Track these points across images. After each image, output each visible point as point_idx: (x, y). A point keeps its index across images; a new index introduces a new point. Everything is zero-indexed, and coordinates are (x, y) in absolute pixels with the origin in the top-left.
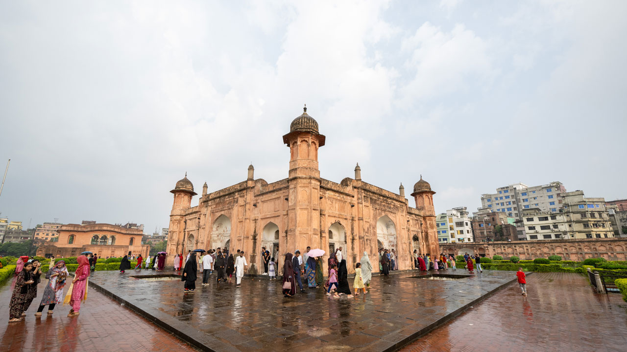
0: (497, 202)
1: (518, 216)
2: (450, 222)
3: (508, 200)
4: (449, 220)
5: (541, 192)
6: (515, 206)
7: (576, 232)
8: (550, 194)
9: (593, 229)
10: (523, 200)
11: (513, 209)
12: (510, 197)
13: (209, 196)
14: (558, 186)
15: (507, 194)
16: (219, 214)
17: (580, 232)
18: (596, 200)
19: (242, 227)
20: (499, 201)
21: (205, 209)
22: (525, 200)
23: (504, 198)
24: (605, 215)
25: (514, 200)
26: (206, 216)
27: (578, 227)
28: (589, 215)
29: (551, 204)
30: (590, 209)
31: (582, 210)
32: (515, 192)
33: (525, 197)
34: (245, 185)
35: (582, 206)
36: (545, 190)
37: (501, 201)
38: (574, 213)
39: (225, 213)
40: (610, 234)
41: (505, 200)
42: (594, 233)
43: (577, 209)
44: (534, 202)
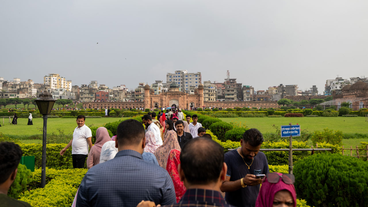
0: (174, 78)
1: (182, 87)
4: (159, 89)
5: (193, 76)
6: (182, 81)
8: (196, 78)
9: (211, 97)
10: (186, 79)
11: (180, 83)
12: (180, 77)
13: (166, 93)
14: (200, 75)
15: (179, 75)
16: (173, 98)
17: (207, 98)
18: (213, 85)
19: (183, 102)
20: (175, 78)
21: (165, 96)
22: (187, 79)
23: (178, 77)
24: (214, 91)
25: (182, 78)
26: (165, 98)
27: (207, 96)
28: (210, 91)
29: (196, 83)
30: (211, 89)
31: (209, 89)
32: (183, 75)
33: (187, 78)
34: (184, 93)
35: (209, 87)
36: (195, 76)
37: (176, 78)
38: (207, 90)
39: (176, 98)
40: (215, 99)
41: (178, 78)
42: (211, 98)
43: (208, 88)
44: (190, 81)
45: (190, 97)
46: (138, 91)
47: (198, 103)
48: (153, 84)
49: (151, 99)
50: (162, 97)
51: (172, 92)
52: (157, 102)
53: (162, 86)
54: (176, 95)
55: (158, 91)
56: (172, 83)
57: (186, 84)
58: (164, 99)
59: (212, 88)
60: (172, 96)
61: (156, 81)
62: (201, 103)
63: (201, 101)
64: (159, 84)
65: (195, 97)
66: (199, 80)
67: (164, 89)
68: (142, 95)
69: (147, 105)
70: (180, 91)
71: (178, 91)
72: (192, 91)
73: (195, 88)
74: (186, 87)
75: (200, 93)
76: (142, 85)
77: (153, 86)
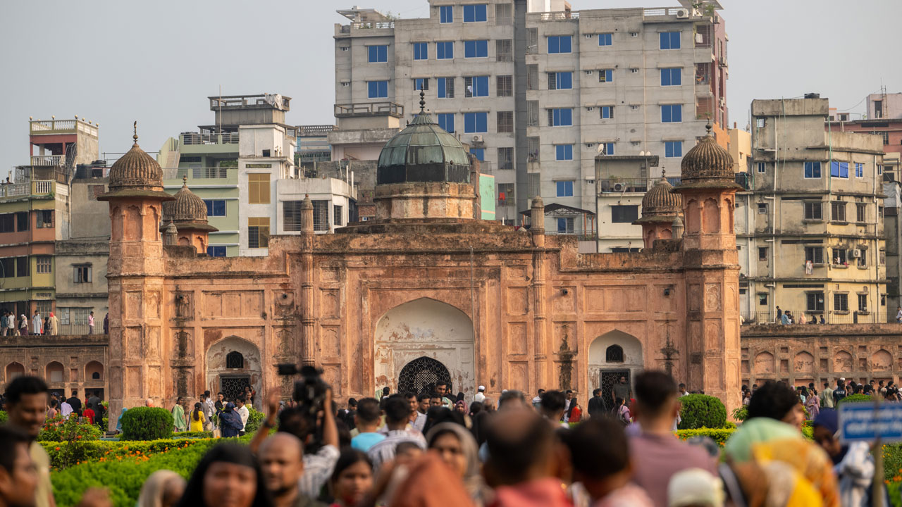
0: (421, 69)
1: (508, 166)
2: (253, 200)
3: (476, 66)
4: (253, 188)
5: (635, 42)
6: (507, 104)
7: (779, 281)
8: (670, 59)
9: (834, 274)
10: (551, 75)
11: (492, 122)
12: (492, 49)
13: (342, 243)
14: (706, 29)
15: (476, 30)
16: (413, 296)
17: (789, 283)
18: (859, 141)
19: (525, 336)
20: (433, 68)
21: (324, 276)
22: (560, 80)
23: (459, 50)
24: (873, 213)
25: (507, 69)
26: (334, 293)
27: (787, 260)
28: (828, 210)
29: (666, 118)
30: (835, 184)
31: (811, 185)
32: (519, 27)
33: (560, 62)
34: (525, 241)
35: (814, 169)
36: (653, 38)
37: (444, 68)
38: (785, 195)
39: (443, 295)
40: (875, 296)
41: (461, 66)
42: (830, 290)
43: (795, 178)
44: (598, 94)
45: (593, 279)
46: (23, 221)
47: (676, 339)
48: (188, 138)
49: (178, 300)
50: (294, 280)
51: (405, 226)
52: (237, 333)
53: (283, 161)
54: (448, 263)
55: (245, 211)
56: (393, 123)
57: (548, 136)
58: (317, 305)
59: (840, 170)
60: (403, 268)
61: (220, 106)
62: (709, 345)
63: (709, 327)
64: (250, 141)
65: (653, 284)
66: (705, 90)
67: (315, 189)
68: (65, 266)
69: (138, 369)
70: (489, 212)
71: (467, 214)
72: (621, 214)
73: (655, 173)
74: (549, 169)
75: (696, 236)
76: (61, 144)
77: (185, 159)
